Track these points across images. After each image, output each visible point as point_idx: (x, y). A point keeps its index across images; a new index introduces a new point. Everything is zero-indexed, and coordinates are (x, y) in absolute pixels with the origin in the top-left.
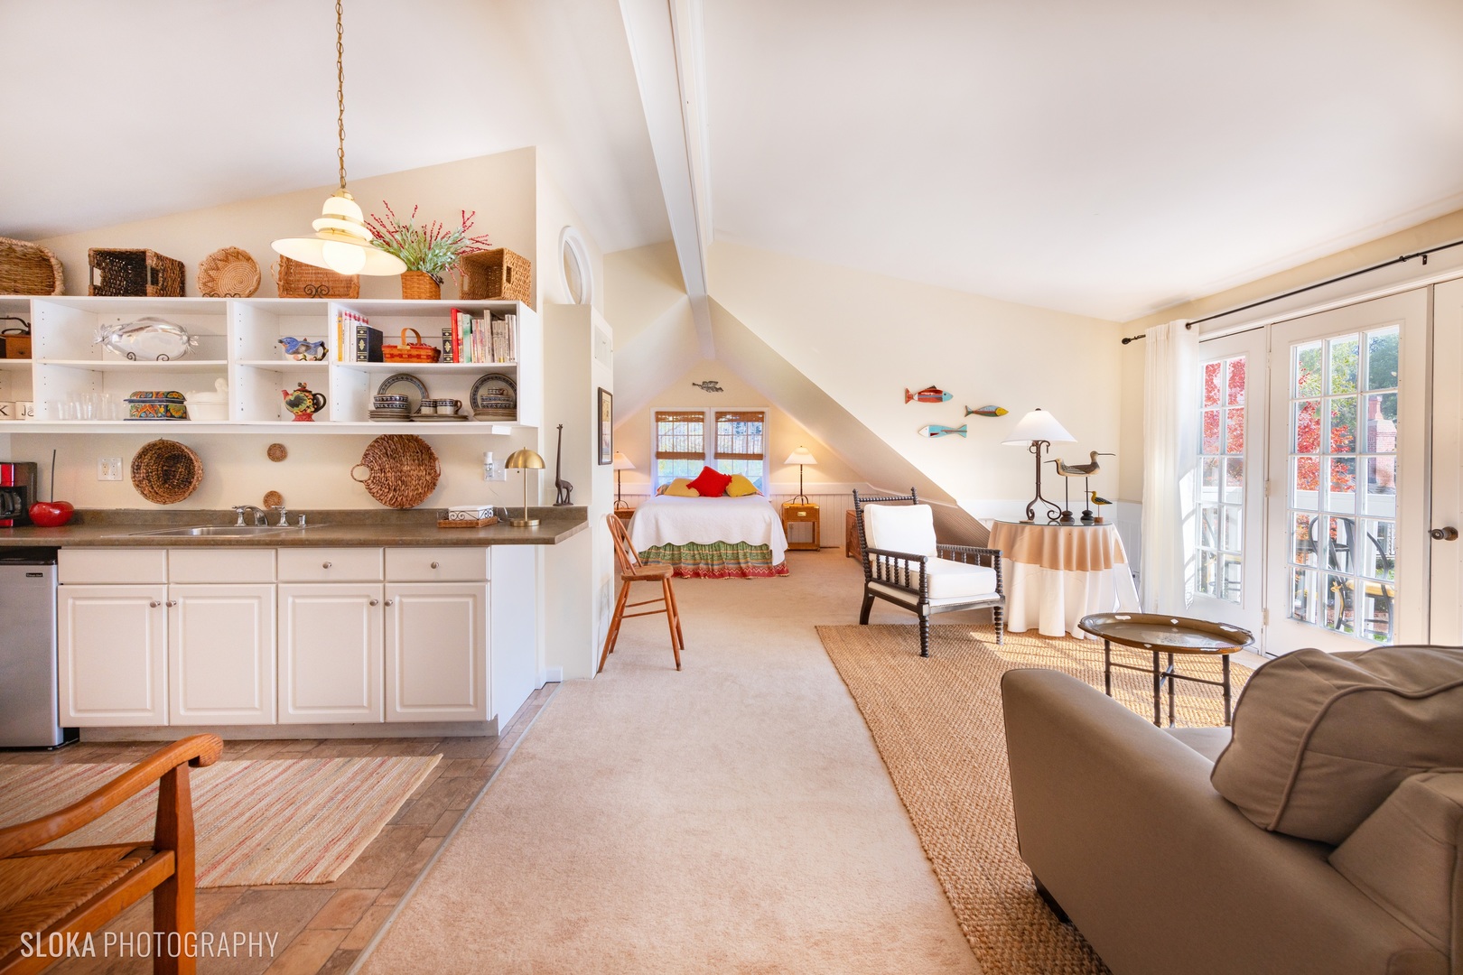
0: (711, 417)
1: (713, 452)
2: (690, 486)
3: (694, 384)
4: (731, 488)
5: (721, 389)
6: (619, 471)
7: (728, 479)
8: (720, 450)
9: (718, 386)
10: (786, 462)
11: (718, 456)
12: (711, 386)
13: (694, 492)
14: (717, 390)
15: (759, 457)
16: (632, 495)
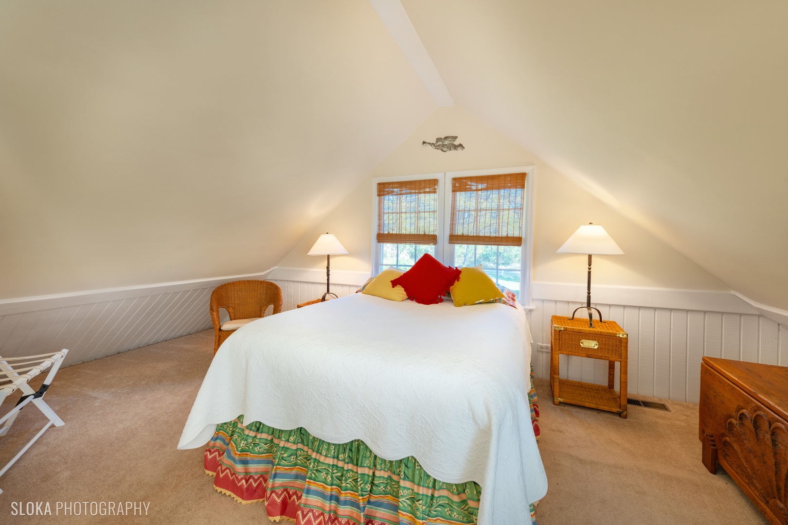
0: (445, 186)
1: (447, 233)
2: (395, 283)
3: (424, 143)
4: (457, 289)
5: (461, 145)
6: (328, 257)
7: (454, 275)
8: (459, 231)
9: (456, 143)
10: (560, 250)
11: (455, 239)
12: (447, 144)
13: (400, 291)
14: (456, 147)
15: (517, 241)
16: (342, 285)
